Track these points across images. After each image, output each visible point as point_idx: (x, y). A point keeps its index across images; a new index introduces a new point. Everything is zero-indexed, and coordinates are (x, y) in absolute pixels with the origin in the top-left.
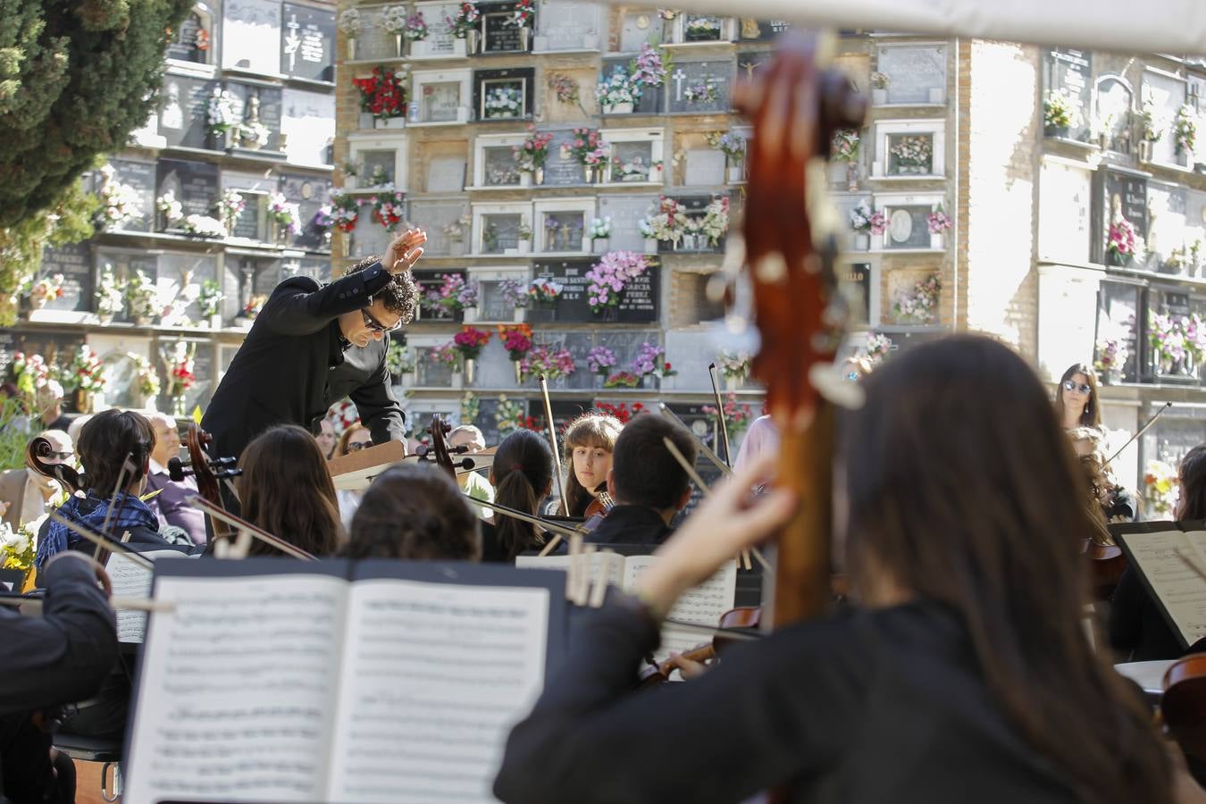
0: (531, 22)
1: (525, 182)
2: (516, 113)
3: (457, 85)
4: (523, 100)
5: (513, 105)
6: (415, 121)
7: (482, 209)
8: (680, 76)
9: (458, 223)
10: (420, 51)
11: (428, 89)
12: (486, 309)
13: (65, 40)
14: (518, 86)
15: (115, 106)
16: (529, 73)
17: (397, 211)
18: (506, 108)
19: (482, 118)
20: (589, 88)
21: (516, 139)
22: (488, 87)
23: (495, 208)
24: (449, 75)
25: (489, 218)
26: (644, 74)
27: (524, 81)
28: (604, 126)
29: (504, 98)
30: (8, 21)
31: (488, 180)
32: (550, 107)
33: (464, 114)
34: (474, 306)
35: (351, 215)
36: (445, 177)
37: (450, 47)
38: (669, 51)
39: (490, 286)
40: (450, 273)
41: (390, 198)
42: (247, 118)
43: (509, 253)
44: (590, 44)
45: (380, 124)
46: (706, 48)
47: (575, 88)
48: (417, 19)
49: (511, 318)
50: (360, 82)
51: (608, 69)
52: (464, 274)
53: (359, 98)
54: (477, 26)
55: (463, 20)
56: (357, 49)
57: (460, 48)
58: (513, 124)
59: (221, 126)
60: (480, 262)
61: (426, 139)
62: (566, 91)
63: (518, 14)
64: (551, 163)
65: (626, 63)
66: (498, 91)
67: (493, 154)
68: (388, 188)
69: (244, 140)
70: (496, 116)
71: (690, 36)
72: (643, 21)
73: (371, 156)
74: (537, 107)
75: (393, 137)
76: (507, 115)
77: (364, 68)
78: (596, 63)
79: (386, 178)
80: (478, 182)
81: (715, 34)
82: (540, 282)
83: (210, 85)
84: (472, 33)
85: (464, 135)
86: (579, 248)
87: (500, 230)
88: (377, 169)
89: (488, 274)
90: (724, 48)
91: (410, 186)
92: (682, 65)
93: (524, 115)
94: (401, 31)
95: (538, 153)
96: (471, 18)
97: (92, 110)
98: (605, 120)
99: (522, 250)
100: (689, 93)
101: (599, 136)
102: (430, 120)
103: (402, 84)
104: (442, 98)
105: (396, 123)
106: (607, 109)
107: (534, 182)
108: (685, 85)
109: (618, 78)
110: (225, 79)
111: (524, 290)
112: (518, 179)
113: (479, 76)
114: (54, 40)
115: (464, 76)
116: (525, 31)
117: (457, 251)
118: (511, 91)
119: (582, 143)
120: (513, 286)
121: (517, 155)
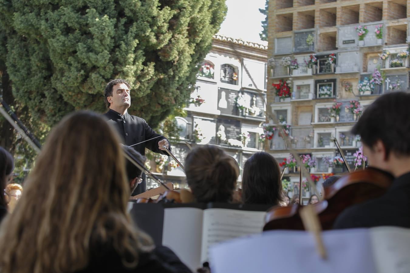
0: (335, 62)
1: (332, 121)
2: (330, 95)
3: (309, 86)
4: (332, 91)
5: (329, 93)
6: (294, 99)
7: (317, 131)
8: (388, 81)
9: (309, 137)
10: (296, 73)
11: (299, 87)
12: (319, 167)
13: (153, 64)
14: (330, 85)
15: (174, 90)
16: (334, 81)
17: (287, 132)
18: (326, 94)
19: (318, 98)
20: (356, 85)
21: (329, 105)
22: (320, 86)
23: (322, 131)
24: (306, 82)
25: (320, 134)
26: (375, 80)
27: (332, 84)
28: (361, 100)
29: (325, 90)
30: (129, 55)
31: (320, 120)
32: (343, 94)
33: (311, 96)
34: (314, 166)
35: (271, 134)
36: (304, 120)
37: (306, 71)
38: (384, 71)
39: (320, 159)
40: (305, 155)
41: (285, 127)
42: (252, 104)
43: (327, 147)
44: (356, 70)
45: (282, 100)
46: (397, 70)
47: (351, 86)
48: (295, 61)
49: (327, 171)
50: (275, 85)
51: (362, 78)
52: (311, 155)
53: (275, 91)
54: (316, 64)
55: (311, 61)
56: (274, 73)
57: (310, 72)
58: (328, 100)
59: (242, 108)
60: (317, 150)
61: (298, 106)
62: (349, 88)
63: (330, 59)
64: (342, 114)
65: (369, 77)
66: (324, 88)
67: (321, 111)
68: (284, 123)
69: (250, 113)
70: (323, 97)
71: (392, 66)
72: (375, 61)
73: (278, 112)
74: (337, 93)
75: (286, 105)
76: (327, 96)
77: (276, 80)
78: (358, 77)
79: (284, 119)
80: (316, 121)
81: (401, 65)
82: (337, 158)
83: (237, 92)
84: (314, 66)
85: (311, 104)
86: (351, 145)
87: (323, 139)
88: (281, 117)
89: (319, 155)
90: (404, 70)
91: (292, 123)
92: (388, 76)
93: (332, 96)
94: (289, 66)
95: (337, 110)
96: (313, 61)
97: (166, 91)
98: (362, 97)
99: (332, 146)
100: (391, 87)
101: (359, 103)
102: (299, 98)
103: (290, 85)
104: (304, 91)
105: (288, 100)
106: (362, 93)
107: (336, 120)
108: (390, 83)
109: (365, 82)
110: (243, 91)
111: (331, 161)
112: (330, 120)
113: (317, 82)
114: (148, 63)
115: (311, 82)
116: (333, 65)
117: (308, 147)
118: (328, 88)
119: (352, 106)
120: (327, 159)
121: (330, 111)
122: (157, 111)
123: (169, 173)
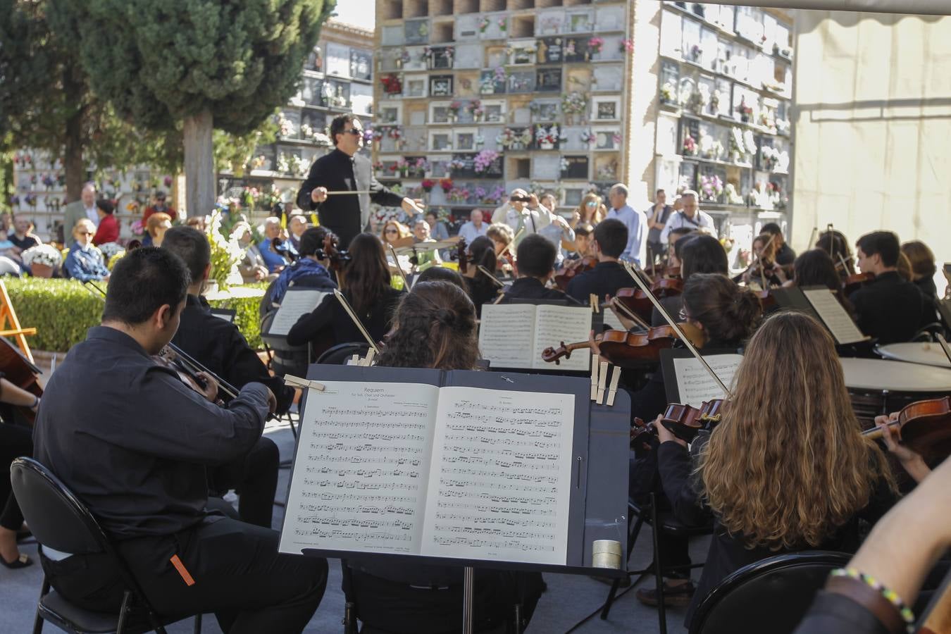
0: (452, 55)
1: (450, 122)
2: (446, 93)
3: (421, 82)
4: (449, 87)
5: (445, 90)
6: (406, 96)
7: (432, 132)
8: (513, 78)
9: (422, 138)
10: (408, 67)
11: (411, 83)
12: (434, 173)
13: (262, 59)
14: (447, 82)
15: (283, 87)
16: (451, 77)
17: (398, 133)
18: (442, 91)
19: (433, 96)
20: (476, 83)
21: (446, 104)
22: (436, 83)
23: (438, 132)
24: (419, 77)
25: (436, 136)
26: (499, 78)
27: (449, 80)
28: (482, 98)
29: (441, 87)
30: (237, 50)
31: (435, 121)
32: (460, 91)
33: (425, 94)
34: (429, 170)
35: (380, 134)
36: (417, 119)
37: (419, 65)
38: (508, 68)
39: (435, 163)
40: (419, 157)
41: (395, 127)
42: (337, 94)
43: (443, 150)
44: (476, 65)
45: (391, 97)
46: (524, 67)
47: (470, 83)
48: (406, 54)
49: (443, 176)
50: (383, 80)
51: (483, 75)
52: (425, 158)
53: (382, 86)
54: (430, 57)
55: (425, 55)
56: (382, 66)
57: (424, 66)
58: (445, 97)
59: (326, 98)
60: (432, 153)
61: (409, 104)
62: (467, 84)
63: (447, 52)
64: (460, 113)
65: (491, 73)
66: (439, 84)
67: (437, 110)
68: (395, 123)
69: (336, 104)
70: (438, 94)
71: (517, 61)
72: (498, 56)
73: (389, 110)
74: (455, 90)
75: (396, 102)
76: (443, 94)
77: (385, 74)
78: (478, 73)
79: (394, 119)
80: (431, 121)
81: (526, 61)
82: (456, 162)
83: (322, 81)
84: (428, 60)
85: (426, 102)
86: (471, 148)
87: (440, 141)
88: (390, 116)
89: (435, 158)
90: (531, 67)
91: (404, 122)
92: (513, 74)
93: (449, 94)
94: (399, 59)
95: (455, 110)
96: (428, 54)
97: (274, 89)
98: (483, 96)
99: (448, 149)
100: (516, 85)
101: (479, 103)
102: (411, 95)
103: (401, 81)
104: (416, 87)
105: (398, 97)
106: (483, 92)
107: (453, 121)
108: (515, 82)
109: (487, 79)
110: (328, 79)
111: (449, 165)
112: (446, 121)
113: (431, 78)
114: (257, 59)
115: (425, 78)
116: (450, 60)
117: (422, 149)
118: (444, 84)
119: (473, 105)
120: (445, 163)
121: (446, 110)
122: (261, 112)
123: (254, 173)
